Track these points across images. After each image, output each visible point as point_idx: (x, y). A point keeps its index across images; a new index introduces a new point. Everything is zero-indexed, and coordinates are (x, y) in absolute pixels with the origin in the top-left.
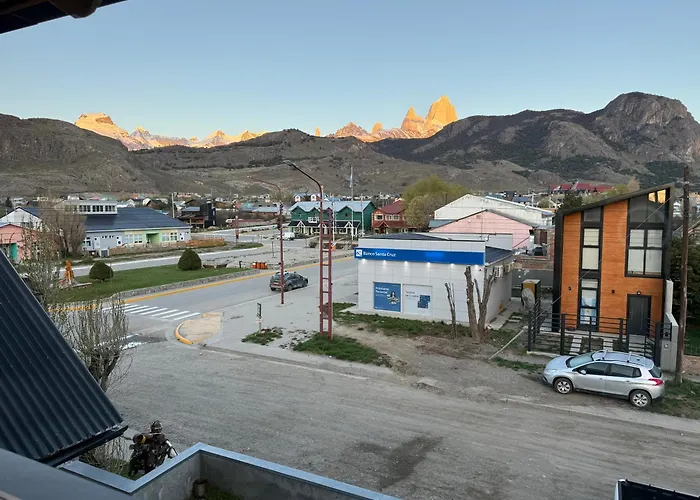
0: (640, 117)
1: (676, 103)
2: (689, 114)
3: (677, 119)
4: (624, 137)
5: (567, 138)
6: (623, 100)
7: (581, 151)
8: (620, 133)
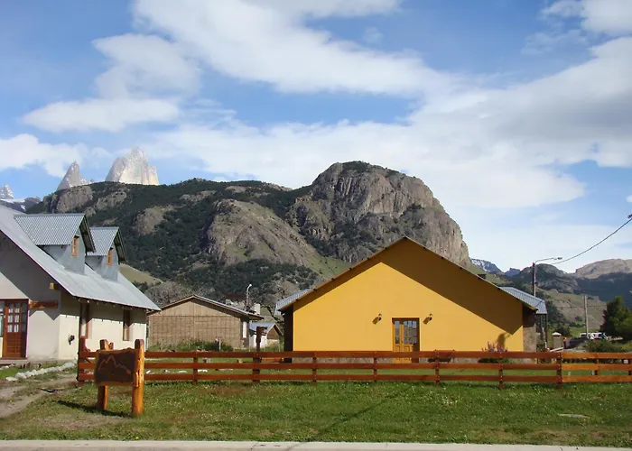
0: (360, 201)
1: (415, 183)
2: (435, 201)
3: (414, 208)
4: (334, 233)
5: (240, 228)
6: (337, 173)
7: (260, 252)
8: (331, 226)
